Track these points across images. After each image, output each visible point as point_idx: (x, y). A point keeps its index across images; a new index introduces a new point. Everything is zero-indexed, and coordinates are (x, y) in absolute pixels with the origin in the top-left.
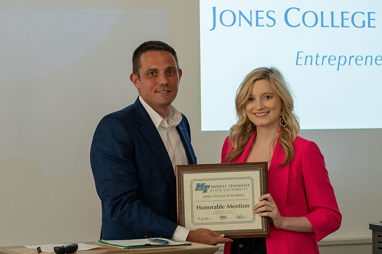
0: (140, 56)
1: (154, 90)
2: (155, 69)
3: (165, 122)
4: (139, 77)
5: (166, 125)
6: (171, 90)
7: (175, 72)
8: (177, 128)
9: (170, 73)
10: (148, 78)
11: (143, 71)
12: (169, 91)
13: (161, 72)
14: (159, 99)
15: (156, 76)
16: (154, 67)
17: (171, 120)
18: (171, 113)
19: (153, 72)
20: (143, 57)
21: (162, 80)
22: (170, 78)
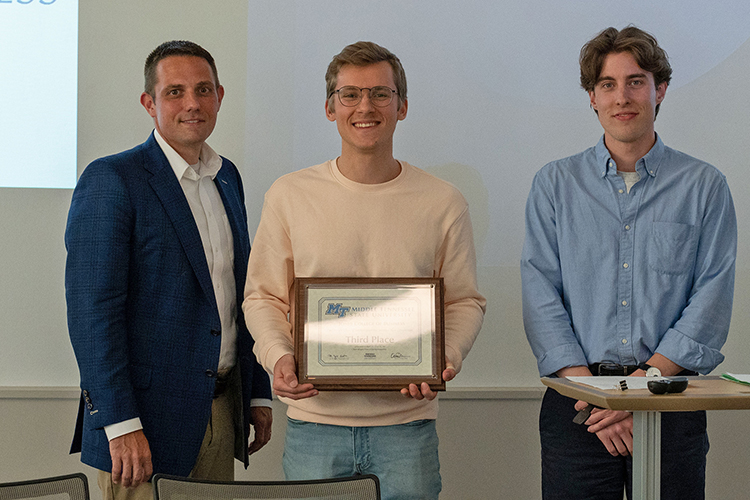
0: (156, 65)
1: (177, 118)
2: (179, 86)
3: (193, 171)
4: (154, 98)
5: (194, 176)
6: (205, 119)
7: (210, 90)
8: (215, 181)
9: (204, 91)
10: (167, 100)
11: (160, 89)
12: (200, 121)
13: (189, 91)
14: (186, 132)
15: (181, 96)
16: (177, 82)
17: (203, 168)
18: (205, 156)
19: (176, 91)
20: (160, 68)
21: (189, 101)
22: (203, 99)
